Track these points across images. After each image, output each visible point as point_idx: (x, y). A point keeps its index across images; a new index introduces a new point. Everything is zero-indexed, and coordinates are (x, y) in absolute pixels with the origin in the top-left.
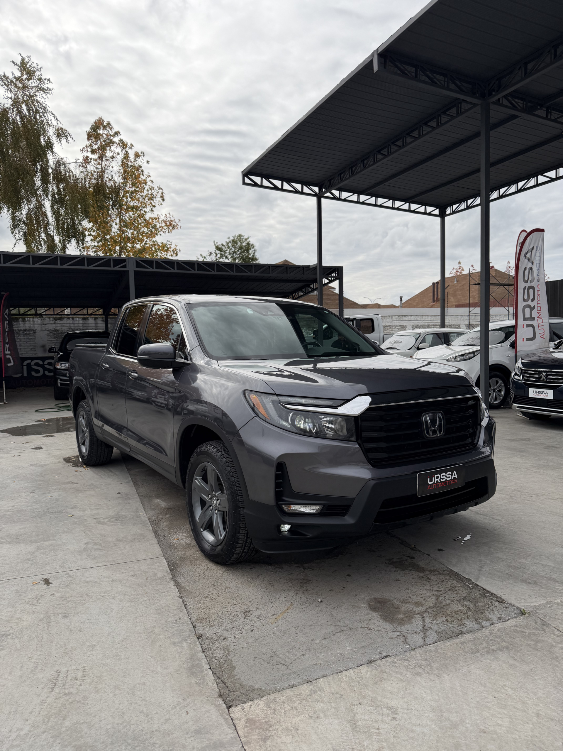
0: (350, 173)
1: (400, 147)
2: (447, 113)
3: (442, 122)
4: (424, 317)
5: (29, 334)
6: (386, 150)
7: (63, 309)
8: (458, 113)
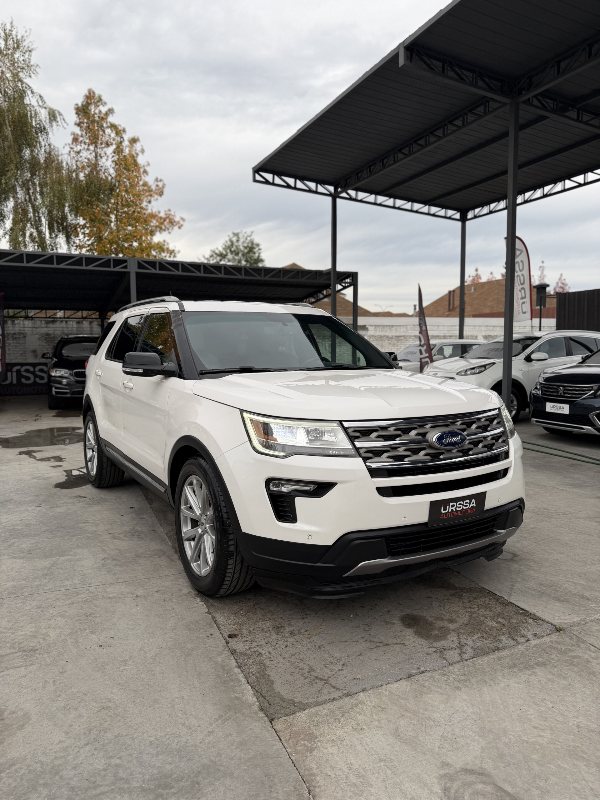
0: (368, 172)
1: (423, 147)
2: (474, 111)
3: (468, 121)
4: (440, 327)
5: (19, 338)
6: (407, 149)
7: (55, 311)
8: (485, 113)
